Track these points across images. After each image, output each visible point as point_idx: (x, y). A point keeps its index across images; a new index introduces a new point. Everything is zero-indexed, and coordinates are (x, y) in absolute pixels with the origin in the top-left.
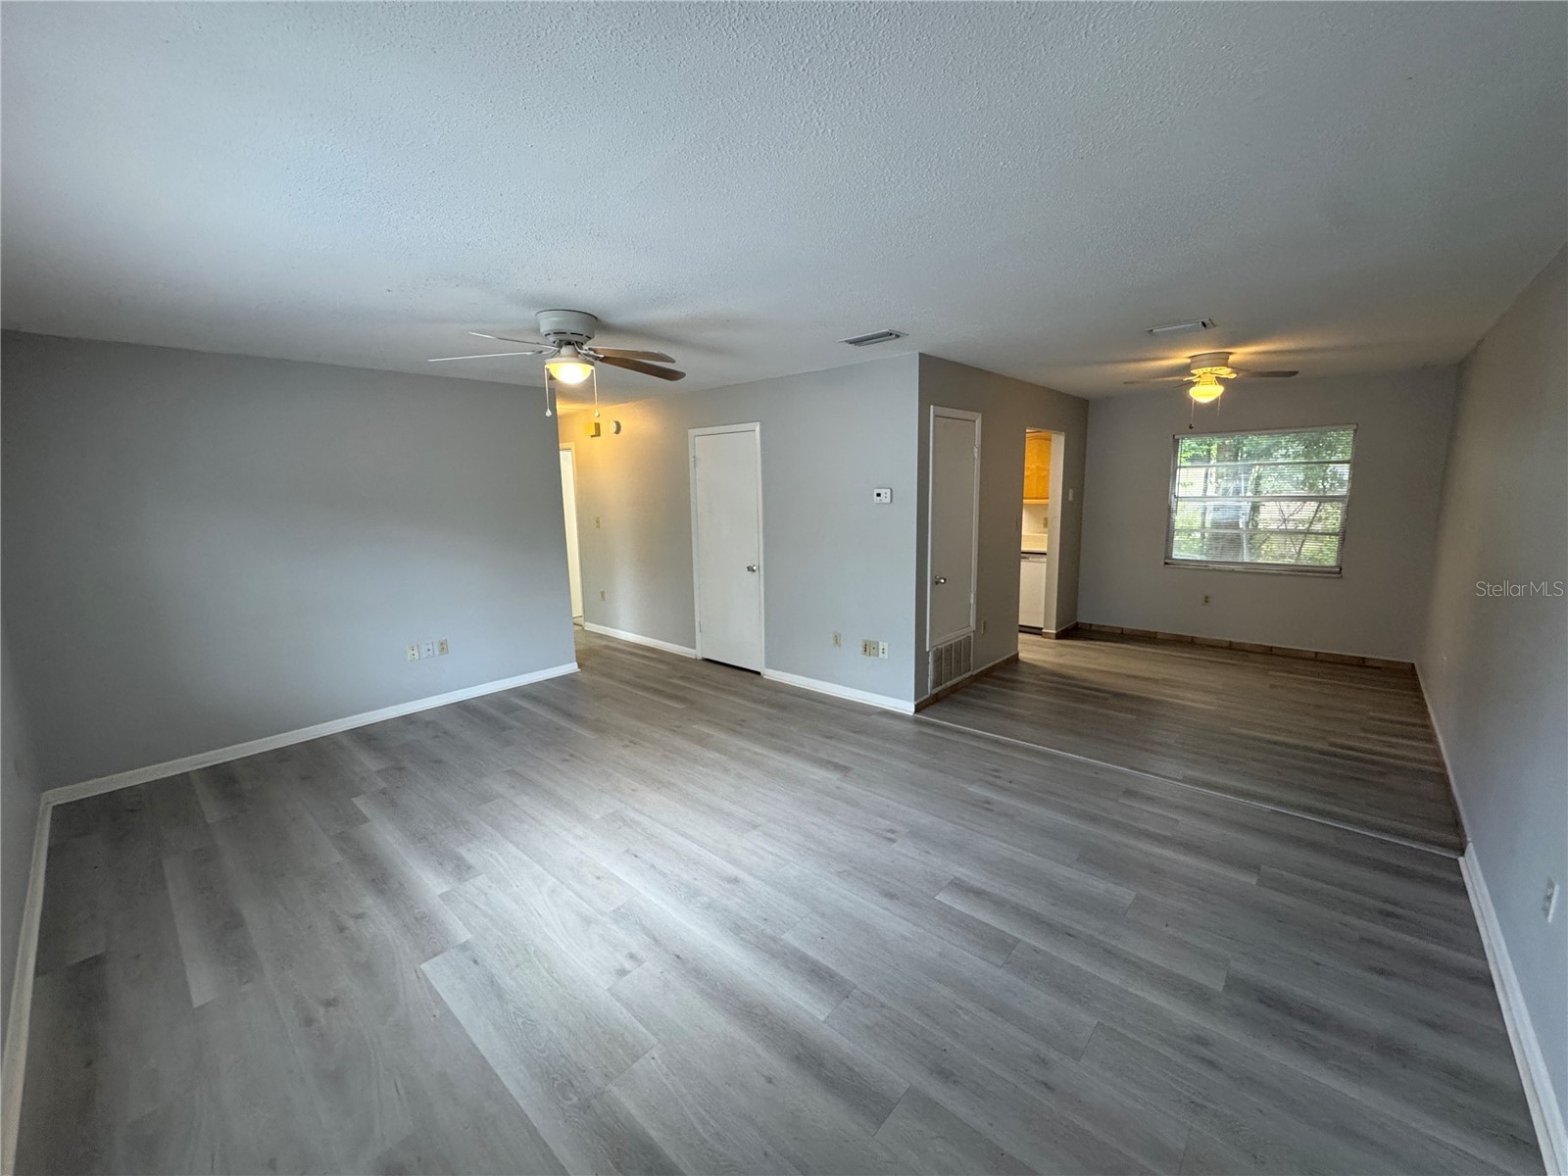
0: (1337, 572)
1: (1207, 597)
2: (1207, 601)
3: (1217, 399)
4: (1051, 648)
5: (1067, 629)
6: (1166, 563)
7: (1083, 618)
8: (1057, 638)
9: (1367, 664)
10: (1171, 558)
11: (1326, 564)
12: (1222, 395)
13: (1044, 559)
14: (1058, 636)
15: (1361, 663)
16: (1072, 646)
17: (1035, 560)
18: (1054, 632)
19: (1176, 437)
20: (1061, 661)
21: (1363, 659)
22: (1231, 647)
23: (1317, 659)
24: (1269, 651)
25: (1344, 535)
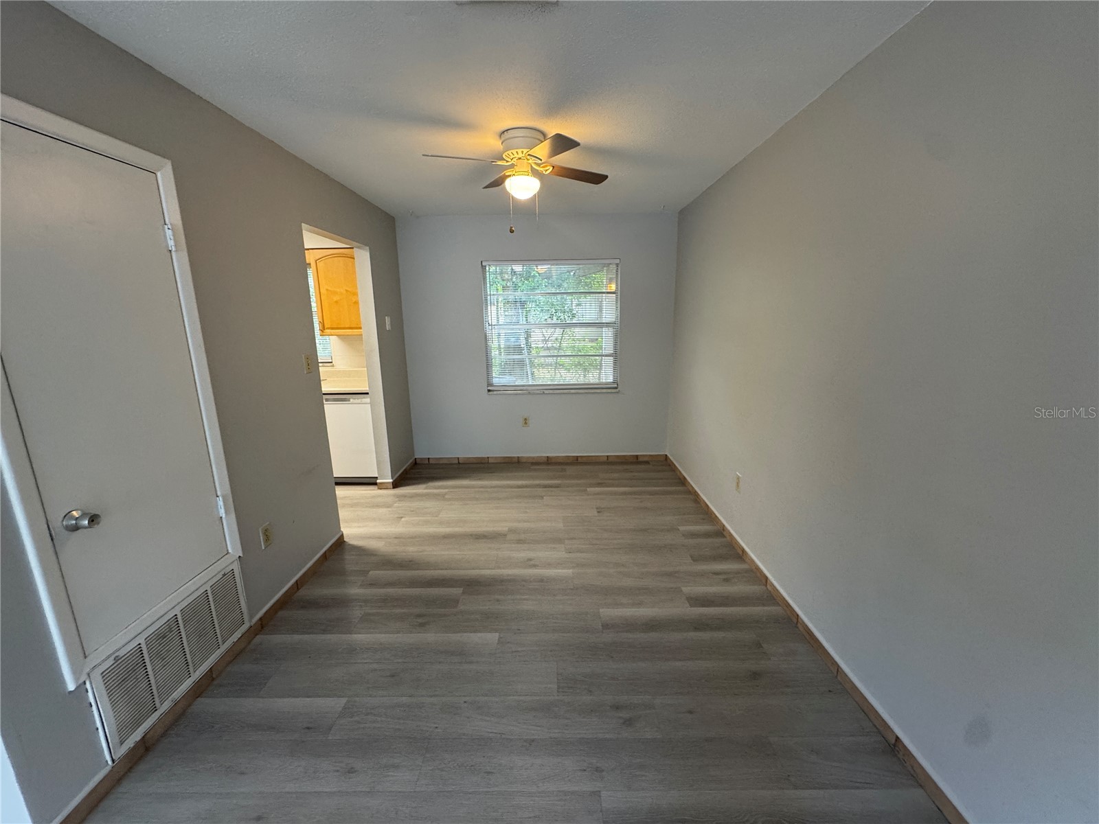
0: (613, 388)
1: (526, 419)
2: (526, 423)
3: (535, 195)
4: (389, 506)
5: (405, 472)
6: (489, 391)
7: (421, 453)
8: (394, 488)
9: (640, 459)
10: (491, 385)
11: (609, 381)
12: (538, 193)
13: (367, 400)
14: (396, 485)
15: (636, 460)
16: (412, 497)
17: (356, 401)
18: (391, 481)
19: (484, 264)
20: (398, 529)
21: (637, 456)
22: (549, 462)
23: (610, 462)
24: (576, 461)
25: (618, 356)
